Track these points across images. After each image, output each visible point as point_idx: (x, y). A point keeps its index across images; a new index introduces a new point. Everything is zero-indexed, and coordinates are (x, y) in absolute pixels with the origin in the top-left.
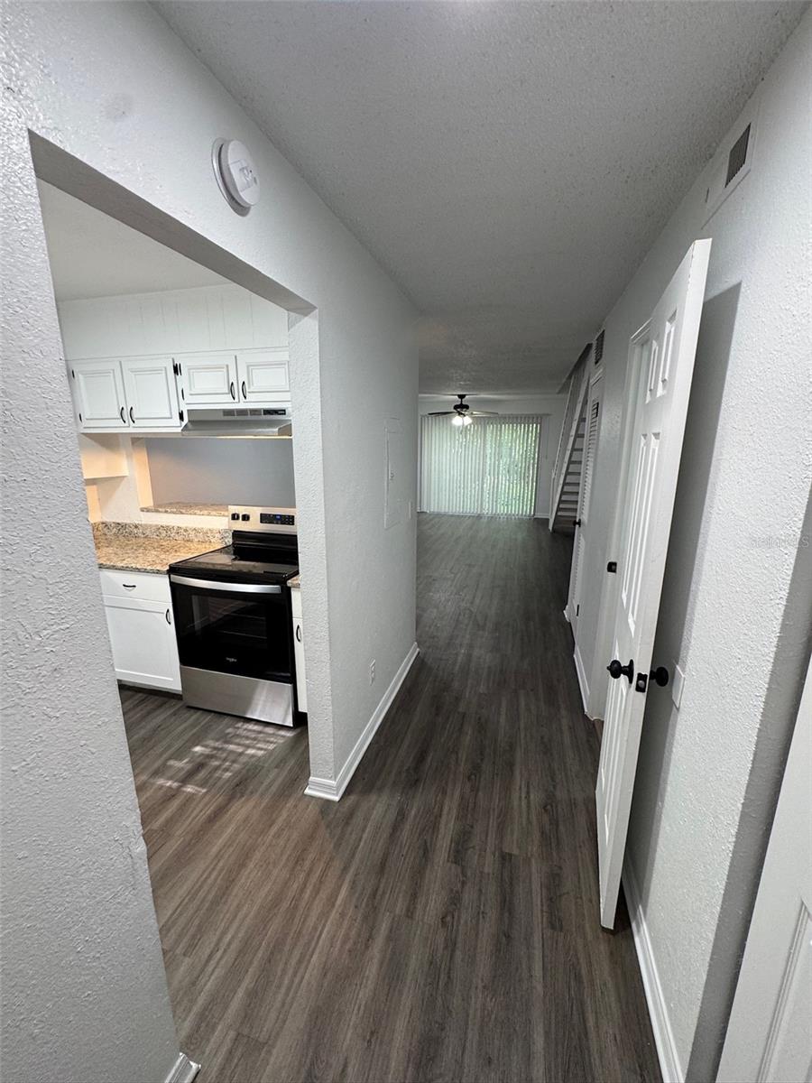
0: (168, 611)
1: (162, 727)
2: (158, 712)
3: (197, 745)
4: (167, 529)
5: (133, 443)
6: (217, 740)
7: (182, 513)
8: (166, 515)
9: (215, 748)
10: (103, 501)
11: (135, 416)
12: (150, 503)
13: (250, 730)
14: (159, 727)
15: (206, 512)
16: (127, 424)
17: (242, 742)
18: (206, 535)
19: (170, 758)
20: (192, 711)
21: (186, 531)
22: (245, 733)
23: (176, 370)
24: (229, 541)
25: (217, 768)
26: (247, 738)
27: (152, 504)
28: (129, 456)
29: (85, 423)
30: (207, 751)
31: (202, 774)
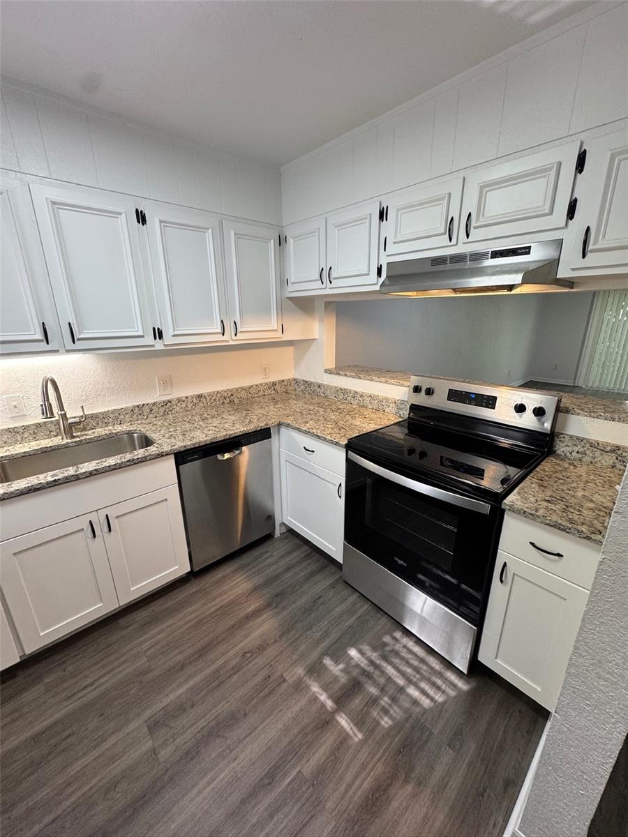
0: (340, 484)
1: (321, 600)
2: (318, 577)
3: (353, 646)
4: (344, 391)
5: (326, 307)
6: (374, 649)
7: (360, 378)
8: (345, 377)
9: (372, 663)
10: (298, 360)
11: (333, 275)
12: (331, 365)
13: (410, 651)
14: (319, 598)
15: (383, 379)
16: (324, 286)
17: (401, 667)
18: (380, 404)
19: (325, 654)
20: (350, 590)
21: (362, 396)
22: (404, 653)
23: (382, 215)
24: (405, 413)
25: (374, 701)
26: (408, 663)
27: (334, 366)
28: (321, 321)
29: (291, 287)
30: (364, 663)
31: (357, 702)
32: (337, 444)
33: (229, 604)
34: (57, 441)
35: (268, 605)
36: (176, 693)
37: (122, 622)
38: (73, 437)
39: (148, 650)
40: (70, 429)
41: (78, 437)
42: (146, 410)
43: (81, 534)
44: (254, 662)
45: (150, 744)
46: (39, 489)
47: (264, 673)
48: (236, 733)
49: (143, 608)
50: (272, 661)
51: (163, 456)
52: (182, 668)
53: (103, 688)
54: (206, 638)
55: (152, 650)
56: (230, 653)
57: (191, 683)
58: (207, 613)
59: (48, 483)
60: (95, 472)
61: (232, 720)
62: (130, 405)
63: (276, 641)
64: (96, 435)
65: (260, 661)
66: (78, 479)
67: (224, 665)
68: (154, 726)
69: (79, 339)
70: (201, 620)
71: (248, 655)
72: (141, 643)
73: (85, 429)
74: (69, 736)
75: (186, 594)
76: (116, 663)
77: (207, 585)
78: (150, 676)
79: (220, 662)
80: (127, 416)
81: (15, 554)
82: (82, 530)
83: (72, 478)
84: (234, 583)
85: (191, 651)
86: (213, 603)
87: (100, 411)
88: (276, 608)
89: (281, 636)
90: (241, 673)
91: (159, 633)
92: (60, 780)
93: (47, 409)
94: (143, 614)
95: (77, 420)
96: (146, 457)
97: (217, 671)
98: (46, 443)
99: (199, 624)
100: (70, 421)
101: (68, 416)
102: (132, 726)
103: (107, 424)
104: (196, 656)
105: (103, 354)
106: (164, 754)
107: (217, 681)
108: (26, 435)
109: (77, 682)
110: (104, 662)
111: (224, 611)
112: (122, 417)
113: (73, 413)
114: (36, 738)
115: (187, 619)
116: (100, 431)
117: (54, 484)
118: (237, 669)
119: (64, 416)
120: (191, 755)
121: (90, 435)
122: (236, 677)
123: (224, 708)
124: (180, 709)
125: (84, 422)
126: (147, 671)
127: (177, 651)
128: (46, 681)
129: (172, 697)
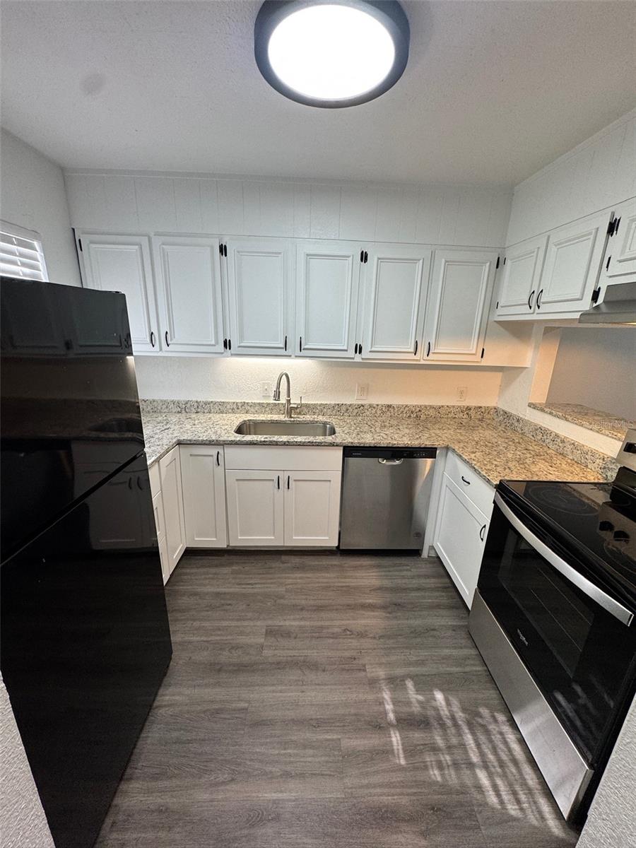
0: (485, 526)
1: (435, 633)
2: (444, 612)
3: (442, 690)
4: (544, 432)
5: (544, 334)
6: (464, 710)
7: (566, 420)
8: (550, 416)
9: (453, 718)
10: (504, 387)
11: (544, 298)
12: (541, 399)
13: (506, 743)
14: (434, 630)
15: (596, 427)
16: (532, 311)
17: (484, 747)
18: (583, 456)
19: (412, 677)
21: (563, 442)
22: (497, 738)
23: (613, 227)
24: (612, 475)
25: (435, 749)
26: (495, 750)
27: (544, 402)
28: (537, 347)
29: (500, 311)
30: (445, 712)
31: (417, 736)
32: (488, 481)
33: (356, 588)
34: (282, 418)
35: (384, 607)
36: (291, 622)
37: (284, 558)
38: (291, 417)
39: (289, 584)
40: (290, 411)
41: (294, 418)
42: (344, 408)
43: (271, 482)
44: (350, 640)
45: (263, 640)
46: (255, 444)
47: (354, 653)
48: (311, 676)
49: (300, 557)
50: (363, 649)
51: (333, 445)
52: (302, 609)
53: (256, 590)
54: (327, 601)
55: (291, 586)
56: (338, 622)
57: (302, 623)
58: (336, 584)
59: (261, 442)
60: (287, 443)
61: (314, 666)
62: (333, 402)
63: (375, 638)
64: (304, 419)
65: (354, 643)
66: (277, 445)
67: (328, 627)
68: (270, 632)
69: (304, 349)
70: (330, 587)
71: (348, 633)
72: (289, 578)
73: (300, 413)
74: (230, 604)
75: (330, 563)
76: (269, 581)
77: (346, 565)
78: (282, 601)
79: (327, 623)
80: (329, 410)
81: (237, 480)
82: (273, 480)
83: (274, 443)
84: (368, 574)
85: (312, 602)
86: (343, 580)
87: (312, 403)
88: (390, 613)
89: (381, 637)
90: (336, 641)
91: (300, 578)
92: (216, 624)
93: (277, 395)
94: (296, 560)
95: (295, 406)
96: (321, 443)
97: (322, 627)
98: (275, 417)
99: (327, 588)
100: (291, 406)
101: (291, 402)
102: (259, 623)
103: (314, 413)
104: (314, 608)
105: (323, 361)
106: (266, 652)
107: (318, 634)
108: (267, 409)
109: (246, 578)
110: (263, 576)
111: (348, 590)
112: (325, 410)
113: (295, 401)
114: (218, 594)
115: (321, 580)
116: (308, 418)
117: (263, 444)
118: (335, 636)
119: (289, 401)
120: (280, 666)
121: (302, 418)
122: (331, 641)
123: (313, 654)
124: (287, 634)
125: (300, 409)
126: (282, 597)
127: (304, 597)
128: (234, 568)
129: (287, 623)
